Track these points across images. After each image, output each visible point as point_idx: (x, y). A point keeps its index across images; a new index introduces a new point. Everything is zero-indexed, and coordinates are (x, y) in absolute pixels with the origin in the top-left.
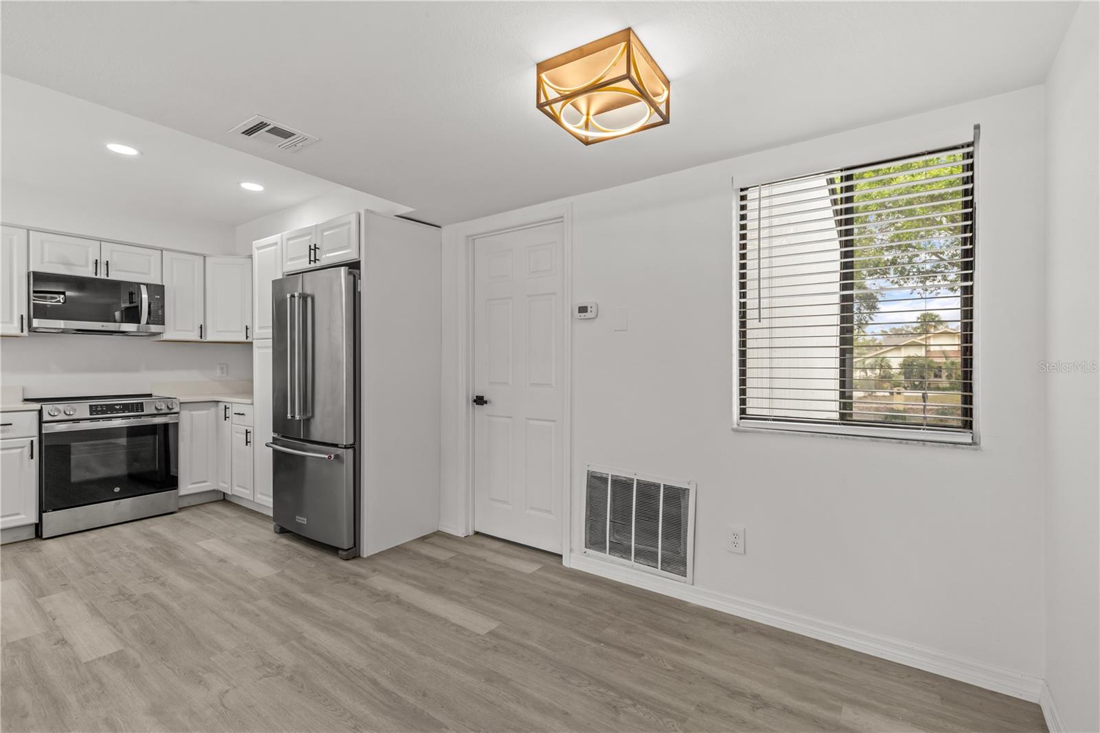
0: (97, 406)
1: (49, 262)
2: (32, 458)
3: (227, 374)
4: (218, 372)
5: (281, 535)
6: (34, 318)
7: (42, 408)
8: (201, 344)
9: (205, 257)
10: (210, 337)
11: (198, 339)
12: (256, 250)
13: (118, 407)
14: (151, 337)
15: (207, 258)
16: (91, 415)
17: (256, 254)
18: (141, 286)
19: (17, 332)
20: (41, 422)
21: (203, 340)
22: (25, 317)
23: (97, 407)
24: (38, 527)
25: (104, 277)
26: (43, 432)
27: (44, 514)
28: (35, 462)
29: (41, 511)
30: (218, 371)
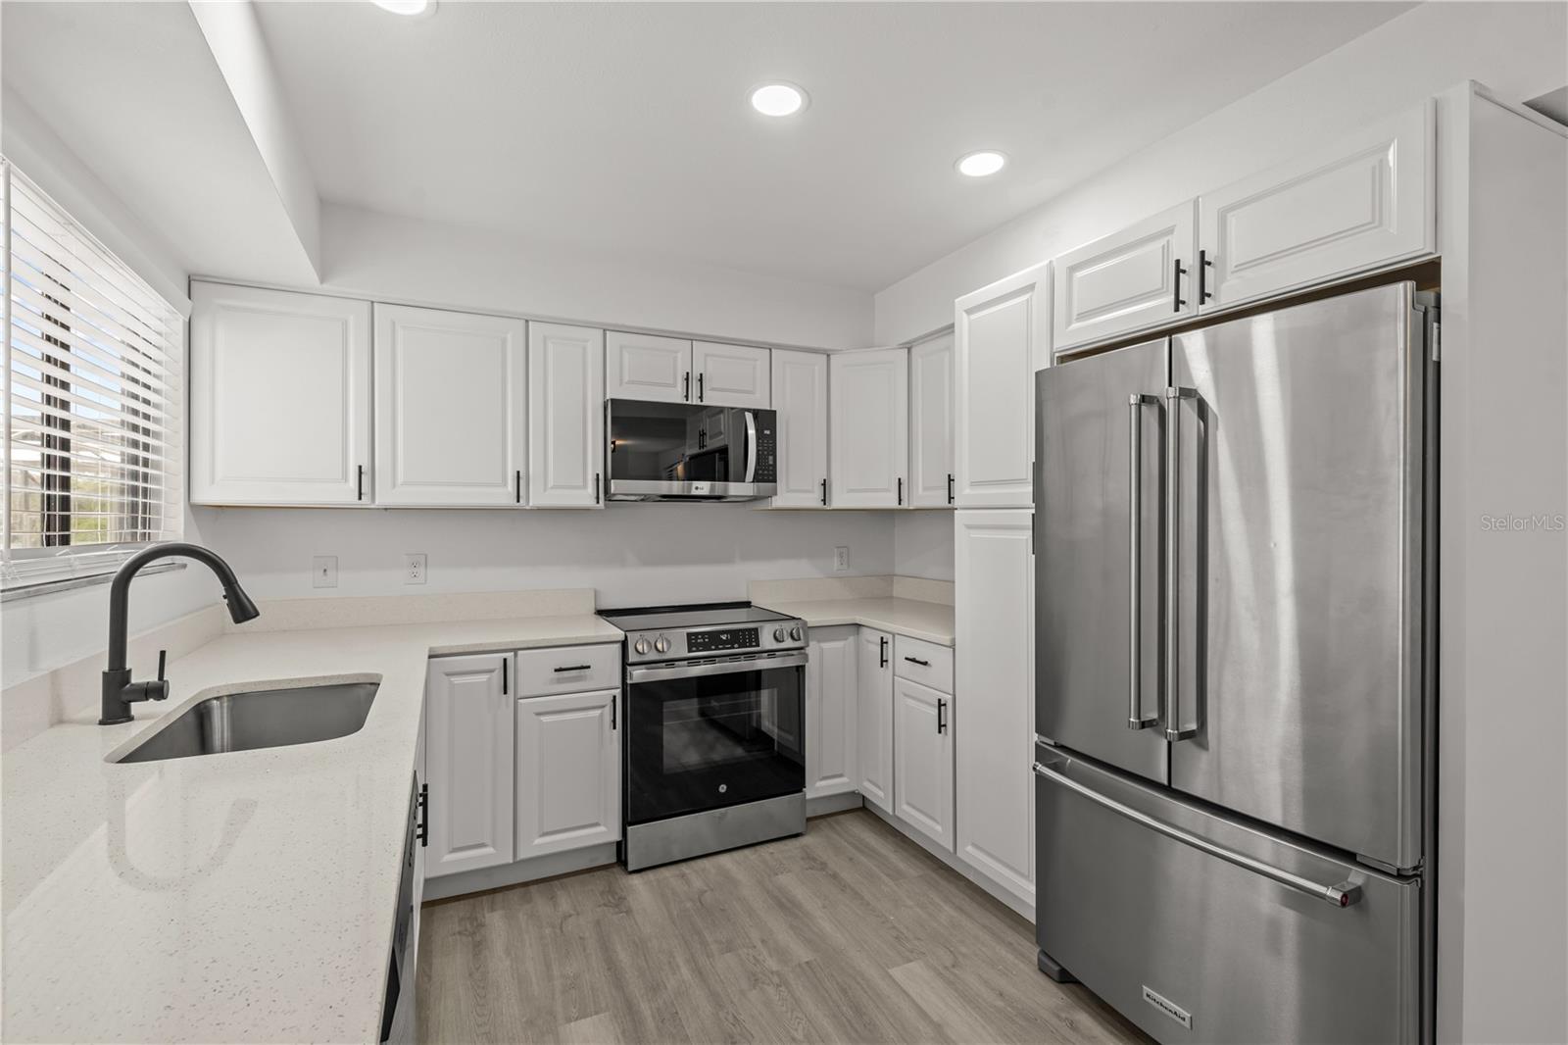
0: (696, 634)
1: (629, 382)
2: (615, 728)
3: (849, 566)
4: (836, 561)
5: (1061, 985)
6: (613, 478)
7: (626, 637)
8: (825, 515)
9: (828, 356)
10: (838, 501)
11: (819, 505)
12: (965, 315)
13: (724, 637)
14: (751, 504)
15: (832, 356)
16: (690, 651)
17: (963, 323)
18: (746, 413)
19: (590, 502)
20: (625, 663)
21: (827, 507)
22: (601, 477)
23: (697, 638)
24: (621, 847)
25: (695, 401)
26: (629, 682)
27: (629, 828)
28: (617, 734)
29: (626, 823)
30: (836, 559)
